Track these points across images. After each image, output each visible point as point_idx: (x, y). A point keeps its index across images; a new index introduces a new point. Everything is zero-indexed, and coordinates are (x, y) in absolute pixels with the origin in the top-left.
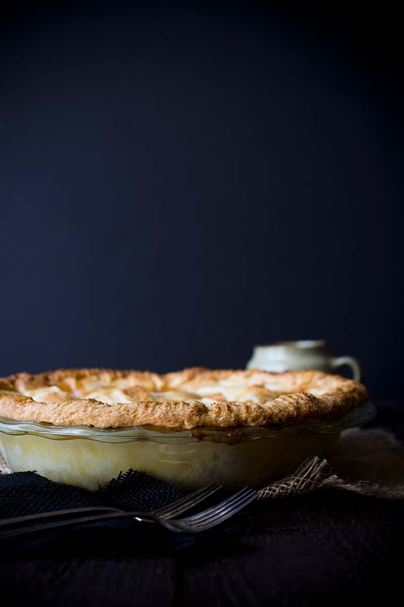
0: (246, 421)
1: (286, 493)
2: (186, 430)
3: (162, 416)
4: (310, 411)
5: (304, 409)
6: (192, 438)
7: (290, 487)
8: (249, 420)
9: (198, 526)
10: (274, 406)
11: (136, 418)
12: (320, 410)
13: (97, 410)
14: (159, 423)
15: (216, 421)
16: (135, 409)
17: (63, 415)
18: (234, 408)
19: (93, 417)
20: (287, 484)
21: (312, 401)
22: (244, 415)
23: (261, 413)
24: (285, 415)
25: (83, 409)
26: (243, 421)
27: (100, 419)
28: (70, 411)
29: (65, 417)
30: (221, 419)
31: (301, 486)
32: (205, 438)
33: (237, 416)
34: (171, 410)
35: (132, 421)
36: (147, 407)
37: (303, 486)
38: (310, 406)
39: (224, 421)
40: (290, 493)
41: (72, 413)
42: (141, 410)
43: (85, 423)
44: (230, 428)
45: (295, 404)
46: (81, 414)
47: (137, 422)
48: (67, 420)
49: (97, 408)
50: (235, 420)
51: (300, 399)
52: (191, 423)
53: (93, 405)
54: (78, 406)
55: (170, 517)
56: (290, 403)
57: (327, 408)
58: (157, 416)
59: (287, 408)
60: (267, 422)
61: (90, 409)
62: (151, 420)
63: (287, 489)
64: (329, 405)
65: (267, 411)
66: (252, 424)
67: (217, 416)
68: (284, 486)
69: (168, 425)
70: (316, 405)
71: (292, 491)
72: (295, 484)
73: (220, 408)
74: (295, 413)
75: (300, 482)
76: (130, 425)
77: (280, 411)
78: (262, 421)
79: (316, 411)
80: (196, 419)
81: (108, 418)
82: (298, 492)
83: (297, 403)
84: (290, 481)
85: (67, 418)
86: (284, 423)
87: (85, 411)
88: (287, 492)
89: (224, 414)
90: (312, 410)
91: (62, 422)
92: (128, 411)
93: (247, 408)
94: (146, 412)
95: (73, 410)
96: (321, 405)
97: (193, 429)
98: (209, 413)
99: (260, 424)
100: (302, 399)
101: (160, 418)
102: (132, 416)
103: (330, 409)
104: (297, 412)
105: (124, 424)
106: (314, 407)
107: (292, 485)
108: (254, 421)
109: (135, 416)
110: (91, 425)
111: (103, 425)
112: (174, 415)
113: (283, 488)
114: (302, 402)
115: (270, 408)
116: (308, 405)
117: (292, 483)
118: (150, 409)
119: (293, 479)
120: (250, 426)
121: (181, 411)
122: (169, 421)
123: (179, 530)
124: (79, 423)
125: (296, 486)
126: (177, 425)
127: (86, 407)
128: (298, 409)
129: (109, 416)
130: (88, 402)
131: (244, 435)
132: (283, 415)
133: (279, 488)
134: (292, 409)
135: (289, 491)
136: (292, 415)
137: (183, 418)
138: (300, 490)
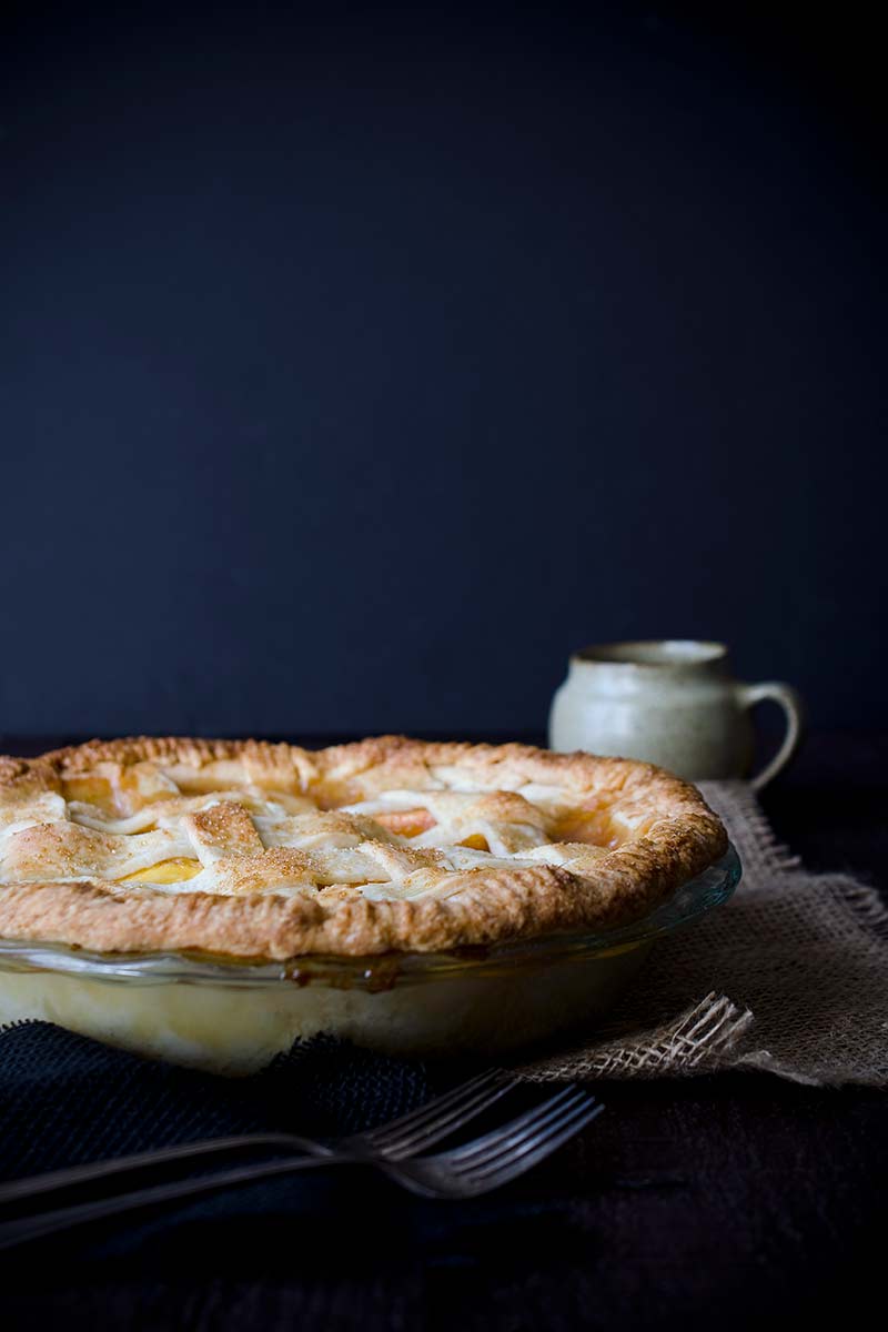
0: (407, 941)
1: (657, 1069)
2: (274, 962)
3: (222, 931)
4: (556, 913)
5: (544, 909)
6: (286, 982)
7: (668, 1059)
8: (415, 939)
9: (473, 1181)
10: (475, 902)
11: (169, 932)
12: (580, 911)
13: (86, 913)
14: (216, 946)
15: (340, 943)
16: (166, 915)
17: (19, 918)
18: (384, 911)
19: (80, 929)
20: (662, 1050)
21: (564, 888)
22: (402, 930)
23: (442, 924)
24: (497, 926)
25: (58, 908)
26: (400, 942)
27: (92, 933)
28: (34, 911)
29: (23, 923)
30: (350, 939)
31: (693, 1059)
32: (314, 982)
33: (388, 931)
34: (242, 919)
35: (161, 940)
36: (193, 907)
37: (697, 1059)
38: (557, 901)
39: (357, 943)
40: (667, 1070)
41: (37, 917)
42: (179, 917)
43: (63, 938)
44: (369, 958)
45: (525, 898)
46: (54, 919)
47: (172, 942)
48: (27, 930)
49: (87, 908)
50: (382, 941)
51: (538, 883)
52: (286, 949)
53: (81, 901)
54: (49, 901)
55: (408, 1152)
56: (515, 895)
57: (600, 903)
58: (211, 929)
59: (504, 908)
60: (456, 942)
61: (72, 909)
62: (199, 939)
63: (663, 1062)
64: (603, 895)
65: (455, 919)
66: (423, 948)
67: (343, 932)
68: (657, 1053)
69: (237, 950)
70: (571, 898)
71: (672, 1066)
72: (681, 1053)
73: (349, 914)
74: (521, 920)
75: (691, 1052)
76: (155, 947)
77: (487, 916)
78: (442, 942)
79: (572, 913)
80: (295, 939)
81: (108, 931)
82: (685, 1071)
83: (530, 894)
84: (669, 1044)
85: (27, 926)
86: (493, 942)
87: (62, 914)
88: (660, 1068)
89: (358, 927)
90: (561, 910)
91: (16, 932)
92: (153, 918)
93: (413, 910)
94: (189, 920)
95: (38, 909)
96: (583, 897)
97: (288, 961)
98: (327, 925)
99: (439, 946)
100: (542, 884)
101: (218, 935)
102: (160, 929)
103: (606, 904)
104: (525, 917)
105: (141, 945)
106: (567, 903)
107: (673, 1054)
108: (424, 940)
109: (166, 929)
110: (75, 945)
111: (99, 947)
112: (247, 931)
113: (652, 1058)
114: (541, 891)
115: (465, 910)
116: (553, 900)
117: (675, 1050)
118: (198, 915)
119: (677, 1041)
120: (416, 953)
121: (263, 921)
122: (238, 942)
123: (432, 1194)
124: (52, 938)
125: (682, 1058)
126: (254, 951)
127: (66, 905)
128: (528, 909)
129: (112, 928)
130: (70, 891)
131: (401, 973)
132: (492, 926)
133: (646, 1056)
134: (513, 910)
135: (666, 1066)
136: (514, 924)
137: (266, 938)
138: (689, 1068)
